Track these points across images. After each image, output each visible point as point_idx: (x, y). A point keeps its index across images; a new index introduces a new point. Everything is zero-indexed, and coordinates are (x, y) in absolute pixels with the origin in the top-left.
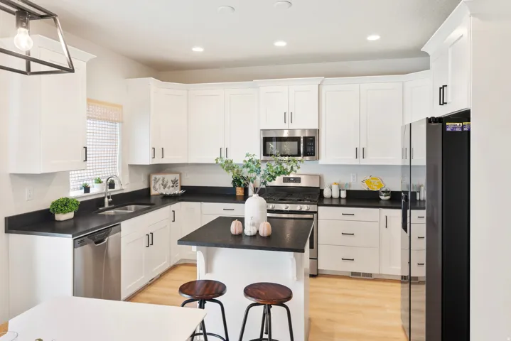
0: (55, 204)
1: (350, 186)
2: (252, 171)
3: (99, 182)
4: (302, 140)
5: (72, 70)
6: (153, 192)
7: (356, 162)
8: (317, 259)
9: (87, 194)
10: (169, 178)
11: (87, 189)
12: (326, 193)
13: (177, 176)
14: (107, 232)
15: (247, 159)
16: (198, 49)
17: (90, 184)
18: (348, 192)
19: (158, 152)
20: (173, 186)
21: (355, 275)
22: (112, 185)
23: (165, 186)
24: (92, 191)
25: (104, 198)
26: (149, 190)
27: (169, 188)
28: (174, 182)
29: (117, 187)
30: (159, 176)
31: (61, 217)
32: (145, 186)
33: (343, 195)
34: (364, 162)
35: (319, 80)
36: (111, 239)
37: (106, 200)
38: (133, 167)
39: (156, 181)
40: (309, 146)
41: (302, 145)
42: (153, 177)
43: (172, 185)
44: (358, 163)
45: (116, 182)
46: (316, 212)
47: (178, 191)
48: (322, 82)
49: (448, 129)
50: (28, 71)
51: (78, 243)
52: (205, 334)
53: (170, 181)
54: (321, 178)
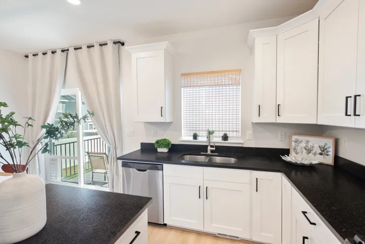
9: (195, 140)
11: (195, 137)
20: (321, 154)
22: (225, 138)
23: (309, 151)
25: (208, 146)
27: (315, 154)
28: (324, 149)
30: (302, 138)
31: (160, 149)
37: (209, 148)
39: (298, 143)
42: (293, 138)
43: (319, 151)
47: (328, 161)
53: (316, 146)
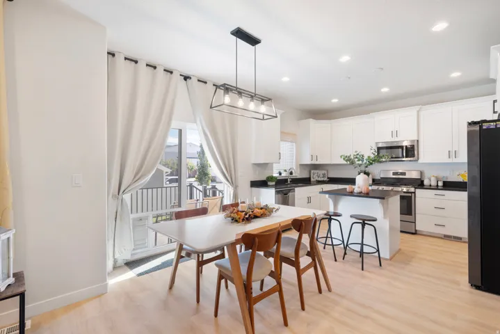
0: (268, 178)
1: (447, 178)
2: (359, 160)
3: (285, 171)
4: (405, 148)
5: (276, 117)
6: (312, 179)
7: (450, 161)
8: (415, 223)
9: (280, 176)
10: (321, 172)
11: (280, 174)
12: (426, 182)
13: (326, 172)
14: (290, 191)
15: (356, 154)
16: (335, 101)
17: (282, 171)
18: (444, 182)
19: (314, 158)
20: (323, 177)
21: (447, 237)
22: (291, 173)
23: (319, 177)
24: (282, 175)
25: (288, 179)
26: (310, 178)
27: (321, 177)
28: (324, 174)
29: (294, 175)
30: (316, 171)
31: (270, 183)
32: (308, 176)
33: (440, 184)
34: (455, 160)
35: (417, 108)
36: (290, 194)
38: (302, 165)
39: (314, 174)
40: (410, 152)
41: (404, 151)
42: (312, 171)
44: (451, 161)
45: (293, 171)
46: (414, 193)
47: (326, 179)
48: (421, 108)
49: (484, 127)
50: (263, 119)
51: (277, 192)
52: (332, 238)
53: (321, 174)
54: (422, 173)
